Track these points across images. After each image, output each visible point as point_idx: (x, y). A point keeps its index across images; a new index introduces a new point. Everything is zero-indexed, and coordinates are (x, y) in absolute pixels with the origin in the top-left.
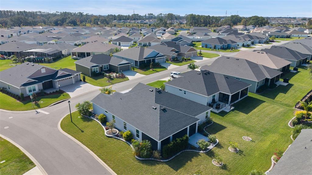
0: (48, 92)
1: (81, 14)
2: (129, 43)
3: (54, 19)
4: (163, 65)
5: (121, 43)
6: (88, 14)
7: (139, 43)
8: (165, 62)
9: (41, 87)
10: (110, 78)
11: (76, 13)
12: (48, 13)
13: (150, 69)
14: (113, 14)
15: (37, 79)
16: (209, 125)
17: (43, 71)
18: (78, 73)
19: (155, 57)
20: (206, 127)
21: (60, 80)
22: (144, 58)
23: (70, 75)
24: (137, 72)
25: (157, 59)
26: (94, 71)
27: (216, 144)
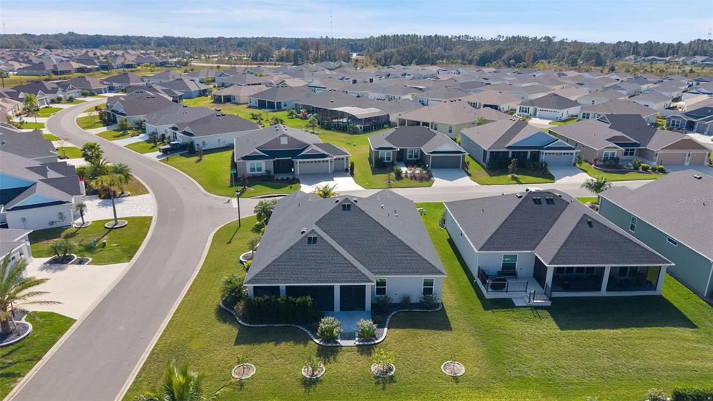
0: (279, 177)
1: (549, 40)
2: (558, 111)
3: (480, 51)
4: (551, 172)
5: (538, 109)
6: (566, 41)
7: (584, 114)
8: (574, 165)
9: (271, 167)
10: (399, 176)
11: (538, 38)
12: (482, 38)
13: (507, 173)
14: (633, 41)
15: (269, 153)
16: (418, 310)
17: (284, 141)
18: (344, 156)
19: (541, 148)
20: (407, 310)
21: (304, 162)
22: (507, 146)
23: (324, 156)
24: (469, 175)
25: (546, 154)
26: (382, 158)
27: (366, 343)
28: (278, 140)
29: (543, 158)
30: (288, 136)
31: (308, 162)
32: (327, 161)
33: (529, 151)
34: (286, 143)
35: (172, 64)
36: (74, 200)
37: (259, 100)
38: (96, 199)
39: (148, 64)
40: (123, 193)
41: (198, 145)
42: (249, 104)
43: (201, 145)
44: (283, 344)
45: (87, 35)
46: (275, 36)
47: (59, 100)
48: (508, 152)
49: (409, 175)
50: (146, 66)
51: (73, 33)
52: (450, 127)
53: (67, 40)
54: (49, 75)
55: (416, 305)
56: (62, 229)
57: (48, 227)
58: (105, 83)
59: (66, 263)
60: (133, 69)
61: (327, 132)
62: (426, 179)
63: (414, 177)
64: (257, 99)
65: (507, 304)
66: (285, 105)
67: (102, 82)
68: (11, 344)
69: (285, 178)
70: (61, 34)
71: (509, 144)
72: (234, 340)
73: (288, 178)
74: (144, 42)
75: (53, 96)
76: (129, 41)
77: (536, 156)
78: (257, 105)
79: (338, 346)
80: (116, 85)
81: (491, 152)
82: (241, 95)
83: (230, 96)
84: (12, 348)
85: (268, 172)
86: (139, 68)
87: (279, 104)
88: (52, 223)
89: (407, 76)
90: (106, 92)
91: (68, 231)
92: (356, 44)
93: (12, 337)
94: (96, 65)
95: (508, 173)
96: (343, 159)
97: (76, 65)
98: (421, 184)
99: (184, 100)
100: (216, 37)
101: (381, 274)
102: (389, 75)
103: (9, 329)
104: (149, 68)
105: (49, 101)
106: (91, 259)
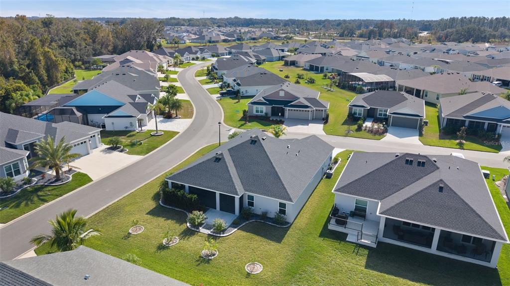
9: (269, 111)
10: (358, 128)
15: (269, 101)
16: (270, 223)
17: (282, 94)
18: (323, 109)
19: (500, 121)
20: (263, 221)
21: (292, 110)
22: (465, 115)
23: (307, 107)
24: (421, 135)
25: (504, 126)
26: (355, 113)
27: (214, 234)
28: (278, 92)
29: (500, 130)
30: (285, 91)
31: (295, 110)
32: (309, 111)
33: (487, 122)
34: (284, 95)
35: (282, 38)
36: (140, 116)
37: (310, 65)
38: (161, 117)
39: (266, 38)
40: (177, 116)
41: (242, 92)
42: (305, 67)
43: (244, 93)
44: (169, 221)
45: (245, 19)
46: (368, 19)
47: (197, 59)
48: (465, 120)
49: (368, 129)
50: (265, 39)
51: (237, 17)
52: (438, 95)
53: (233, 22)
54: (206, 43)
55: (270, 219)
56: (130, 131)
57: (124, 129)
58: (227, 49)
59: (115, 150)
60: (256, 41)
61: (341, 90)
62: (379, 134)
63: (371, 131)
64: (309, 64)
65: (340, 237)
66: (327, 69)
67: (226, 49)
68: (56, 186)
69: (275, 119)
70: (230, 18)
71: (469, 114)
72: (147, 211)
73: (276, 120)
74: (276, 23)
75: (194, 56)
76: (267, 23)
77: (493, 128)
78: (309, 68)
79: (197, 231)
80: (233, 51)
81: (448, 119)
82: (301, 61)
83: (295, 61)
84: (56, 187)
85: (266, 114)
86: (260, 40)
87: (322, 68)
88: (127, 128)
89: (451, 52)
90: (227, 55)
91: (132, 133)
92: (430, 25)
93: (59, 182)
94: (234, 37)
95: (456, 139)
96: (322, 110)
97: (223, 38)
98: (373, 137)
99: (266, 63)
100: (324, 19)
101: (250, 192)
102: (434, 50)
103: (59, 177)
104: (266, 40)
105: (191, 58)
106: (128, 150)
